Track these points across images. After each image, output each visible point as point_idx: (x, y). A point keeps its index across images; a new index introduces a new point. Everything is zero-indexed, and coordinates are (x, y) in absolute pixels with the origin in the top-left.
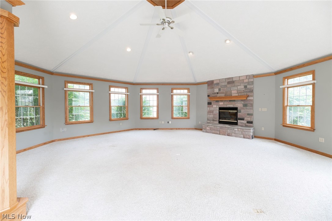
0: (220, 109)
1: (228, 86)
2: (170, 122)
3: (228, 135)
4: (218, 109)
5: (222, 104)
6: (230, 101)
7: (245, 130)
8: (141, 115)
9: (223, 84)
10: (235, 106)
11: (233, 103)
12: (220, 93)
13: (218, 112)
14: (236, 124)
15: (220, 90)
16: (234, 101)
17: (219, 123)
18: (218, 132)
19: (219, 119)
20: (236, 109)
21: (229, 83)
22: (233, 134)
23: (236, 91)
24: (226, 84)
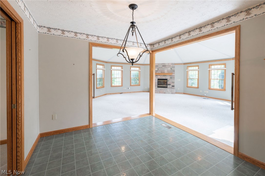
0: (158, 79)
1: (163, 67)
2: (129, 88)
3: (164, 93)
4: (157, 80)
5: (159, 77)
6: (164, 75)
7: (172, 90)
8: (111, 84)
9: (160, 66)
10: (166, 78)
11: (165, 76)
12: (158, 71)
13: (157, 81)
14: (167, 87)
15: (158, 69)
16: (166, 75)
17: (158, 87)
18: (159, 92)
19: (158, 85)
20: (166, 80)
21: (163, 66)
22: (167, 92)
23: (167, 71)
24: (162, 66)
